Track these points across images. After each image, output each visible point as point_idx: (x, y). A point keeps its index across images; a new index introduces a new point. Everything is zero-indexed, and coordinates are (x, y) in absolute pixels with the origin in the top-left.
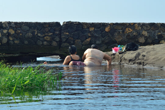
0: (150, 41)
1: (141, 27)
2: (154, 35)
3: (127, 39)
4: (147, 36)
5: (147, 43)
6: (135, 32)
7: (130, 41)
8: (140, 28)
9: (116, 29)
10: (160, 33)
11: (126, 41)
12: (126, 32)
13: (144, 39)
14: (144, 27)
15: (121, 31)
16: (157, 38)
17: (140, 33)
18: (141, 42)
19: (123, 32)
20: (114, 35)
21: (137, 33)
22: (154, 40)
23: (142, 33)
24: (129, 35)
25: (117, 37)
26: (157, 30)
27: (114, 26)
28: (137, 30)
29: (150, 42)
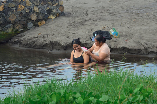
0: (41, 17)
1: (32, 2)
2: (44, 10)
3: (21, 18)
4: (38, 13)
5: (39, 20)
6: (27, 9)
7: (23, 19)
8: (31, 4)
9: (10, 7)
10: (49, 8)
11: (19, 19)
12: (19, 10)
13: (36, 16)
14: (34, 2)
15: (14, 9)
16: (46, 13)
17: (31, 9)
18: (33, 19)
19: (16, 10)
20: (8, 14)
21: (29, 10)
22: (44, 16)
23: (33, 9)
24: (21, 13)
25: (11, 16)
26: (45, 4)
27: (7, 3)
28: (28, 6)
29: (41, 19)
